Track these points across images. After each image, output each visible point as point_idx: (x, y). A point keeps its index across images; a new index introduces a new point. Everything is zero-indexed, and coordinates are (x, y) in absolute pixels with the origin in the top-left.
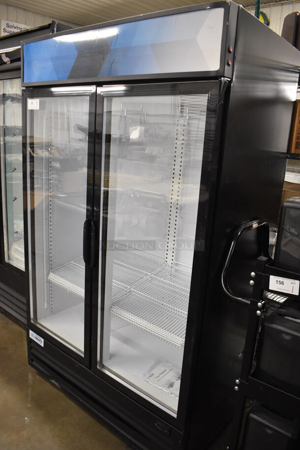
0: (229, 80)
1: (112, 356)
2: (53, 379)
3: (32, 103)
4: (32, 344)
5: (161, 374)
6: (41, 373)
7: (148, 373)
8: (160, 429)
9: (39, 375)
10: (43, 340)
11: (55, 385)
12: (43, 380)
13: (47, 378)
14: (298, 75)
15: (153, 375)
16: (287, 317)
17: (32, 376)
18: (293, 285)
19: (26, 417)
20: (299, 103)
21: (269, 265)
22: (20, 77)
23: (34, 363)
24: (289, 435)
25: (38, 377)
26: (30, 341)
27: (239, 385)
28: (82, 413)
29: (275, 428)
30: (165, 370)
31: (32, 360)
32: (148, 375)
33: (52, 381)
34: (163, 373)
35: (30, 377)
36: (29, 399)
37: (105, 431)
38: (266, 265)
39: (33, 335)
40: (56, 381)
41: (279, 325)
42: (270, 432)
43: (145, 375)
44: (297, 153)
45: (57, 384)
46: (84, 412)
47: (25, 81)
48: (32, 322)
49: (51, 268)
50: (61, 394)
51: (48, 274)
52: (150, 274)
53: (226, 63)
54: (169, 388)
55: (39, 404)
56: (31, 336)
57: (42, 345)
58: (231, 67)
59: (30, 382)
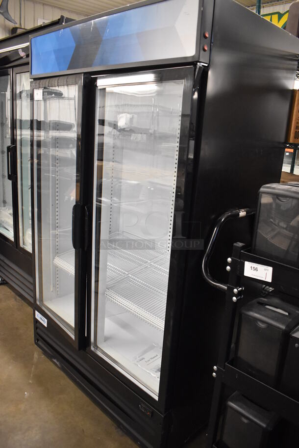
0: (206, 65)
1: (106, 339)
2: (54, 359)
3: (37, 94)
4: (38, 324)
5: (151, 358)
6: (45, 352)
7: (139, 357)
8: (143, 411)
9: (44, 354)
10: (46, 320)
11: (57, 364)
12: (47, 359)
13: (50, 357)
14: (296, 63)
15: (143, 359)
16: (267, 307)
17: (37, 355)
18: (266, 271)
19: (26, 392)
20: (298, 92)
21: (245, 251)
22: (29, 72)
23: (40, 343)
24: (264, 425)
25: (43, 356)
26: (36, 321)
27: (216, 371)
28: (80, 393)
29: (251, 417)
30: (157, 355)
31: (38, 340)
32: (138, 359)
33: (54, 360)
34: (154, 358)
35: (36, 355)
36: (32, 375)
37: (98, 411)
38: (242, 251)
39: (38, 316)
40: (58, 361)
41: (256, 313)
42: (246, 421)
43: (136, 359)
44: (296, 143)
45: (58, 363)
46: (81, 391)
47: (32, 74)
48: (38, 303)
49: (57, 253)
50: (62, 373)
51: (54, 258)
52: (149, 262)
53: (201, 48)
54: (156, 372)
55: (40, 380)
56: (36, 317)
57: (46, 325)
58: (207, 53)
59: (35, 360)
